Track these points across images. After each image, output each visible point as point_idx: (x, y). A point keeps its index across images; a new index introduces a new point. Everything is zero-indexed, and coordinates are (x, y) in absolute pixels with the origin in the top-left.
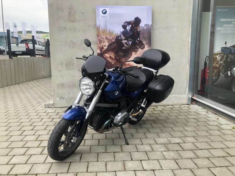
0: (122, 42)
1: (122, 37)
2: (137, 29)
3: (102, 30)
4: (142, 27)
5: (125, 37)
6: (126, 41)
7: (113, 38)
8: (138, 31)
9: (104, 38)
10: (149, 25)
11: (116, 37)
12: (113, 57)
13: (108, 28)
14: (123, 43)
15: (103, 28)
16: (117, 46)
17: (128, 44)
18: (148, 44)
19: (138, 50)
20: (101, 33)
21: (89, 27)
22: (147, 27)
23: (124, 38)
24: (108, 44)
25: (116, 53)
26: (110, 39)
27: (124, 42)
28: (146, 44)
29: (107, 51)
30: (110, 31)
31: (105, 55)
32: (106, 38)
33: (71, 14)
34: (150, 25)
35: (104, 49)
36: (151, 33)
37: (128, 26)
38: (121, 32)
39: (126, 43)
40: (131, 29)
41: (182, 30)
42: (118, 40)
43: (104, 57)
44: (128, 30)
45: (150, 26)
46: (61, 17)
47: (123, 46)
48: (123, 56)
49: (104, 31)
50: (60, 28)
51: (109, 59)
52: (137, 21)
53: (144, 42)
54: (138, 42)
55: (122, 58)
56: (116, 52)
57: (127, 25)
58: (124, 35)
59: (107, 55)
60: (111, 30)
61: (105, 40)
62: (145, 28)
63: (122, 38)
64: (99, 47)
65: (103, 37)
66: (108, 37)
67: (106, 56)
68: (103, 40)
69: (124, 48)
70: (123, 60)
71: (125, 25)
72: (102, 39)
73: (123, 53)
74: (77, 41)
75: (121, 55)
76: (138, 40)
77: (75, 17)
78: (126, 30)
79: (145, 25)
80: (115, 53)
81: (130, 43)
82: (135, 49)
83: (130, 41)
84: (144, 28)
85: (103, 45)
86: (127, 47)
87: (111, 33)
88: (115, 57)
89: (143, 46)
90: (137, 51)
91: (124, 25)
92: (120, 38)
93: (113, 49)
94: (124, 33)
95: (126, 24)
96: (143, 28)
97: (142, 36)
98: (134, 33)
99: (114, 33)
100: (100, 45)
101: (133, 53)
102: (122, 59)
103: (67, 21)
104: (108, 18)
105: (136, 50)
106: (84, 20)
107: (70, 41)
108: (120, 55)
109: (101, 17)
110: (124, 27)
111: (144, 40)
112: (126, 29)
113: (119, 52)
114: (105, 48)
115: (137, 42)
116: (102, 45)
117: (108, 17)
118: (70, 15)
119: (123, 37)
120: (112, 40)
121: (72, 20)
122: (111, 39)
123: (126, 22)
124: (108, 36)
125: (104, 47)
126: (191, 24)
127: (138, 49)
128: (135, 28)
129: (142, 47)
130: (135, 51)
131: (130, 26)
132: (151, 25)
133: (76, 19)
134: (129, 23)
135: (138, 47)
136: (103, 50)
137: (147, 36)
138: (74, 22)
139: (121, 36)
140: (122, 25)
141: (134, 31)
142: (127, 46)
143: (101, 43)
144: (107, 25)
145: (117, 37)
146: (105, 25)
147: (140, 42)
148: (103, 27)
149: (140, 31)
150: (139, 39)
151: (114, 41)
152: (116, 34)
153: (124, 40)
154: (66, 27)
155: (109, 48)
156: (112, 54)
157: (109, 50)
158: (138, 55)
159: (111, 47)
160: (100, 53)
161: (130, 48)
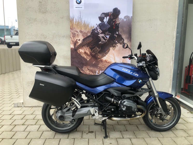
0: (99, 35)
1: (99, 30)
2: (115, 22)
3: (76, 22)
4: (121, 19)
5: (102, 30)
6: (103, 35)
7: (88, 31)
8: (116, 23)
9: (78, 31)
10: (129, 17)
11: (91, 30)
12: (89, 53)
13: (83, 20)
14: (100, 37)
15: (77, 20)
16: (92, 41)
17: (106, 38)
18: (128, 39)
19: (116, 45)
20: (74, 26)
21: (62, 18)
22: (127, 19)
23: (101, 31)
24: (83, 39)
25: (91, 49)
26: (85, 33)
27: (101, 35)
28: (126, 38)
29: (81, 46)
30: (85, 23)
31: (79, 51)
32: (81, 32)
33: (42, 4)
34: (130, 17)
35: (79, 44)
36: (131, 26)
37: (105, 18)
38: (98, 25)
39: (103, 37)
41: (167, 23)
42: (94, 34)
43: (79, 53)
44: (106, 23)
45: (130, 18)
46: (30, 8)
47: (100, 40)
48: (100, 52)
49: (78, 24)
50: (30, 20)
51: (84, 55)
52: (116, 12)
53: (124, 37)
54: (116, 36)
55: (99, 54)
56: (92, 47)
57: (104, 17)
58: (100, 28)
59: (81, 51)
60: (86, 22)
61: (80, 33)
62: (125, 20)
63: (98, 31)
64: (73, 41)
65: (77, 30)
66: (83, 30)
68: (77, 33)
69: (101, 42)
70: (99, 56)
71: (102, 17)
72: (76, 33)
73: (99, 48)
74: (48, 35)
75: (98, 50)
76: (116, 34)
77: (46, 8)
78: (103, 23)
79: (125, 17)
80: (90, 48)
81: (108, 37)
82: (113, 45)
83: (108, 35)
84: (124, 20)
85: (77, 40)
86: (104, 42)
87: (86, 26)
88: (90, 53)
89: (123, 40)
90: (115, 47)
91: (101, 17)
92: (96, 32)
93: (89, 43)
94: (101, 26)
95: (103, 16)
96: (123, 20)
97: (122, 30)
98: (112, 26)
99: (90, 26)
100: (74, 39)
101: (111, 48)
102: (98, 55)
103: (37, 12)
104: (83, 8)
105: (114, 45)
106: (57, 11)
107: (41, 35)
108: (96, 50)
110: (101, 19)
111: (124, 34)
112: (104, 21)
113: (95, 47)
114: (80, 42)
115: (115, 36)
116: (75, 40)
117: (83, 7)
118: (41, 5)
119: (100, 31)
120: (87, 34)
121: (43, 11)
122: (86, 32)
123: (103, 13)
124: (82, 29)
125: (78, 41)
126: (177, 16)
127: (116, 43)
128: (113, 20)
129: (121, 42)
130: (113, 47)
131: (108, 17)
132: (131, 17)
133: (47, 10)
134: (106, 15)
135: (116, 42)
136: (77, 44)
137: (127, 30)
138: (45, 13)
139: (97, 29)
140: (99, 17)
141: (113, 23)
142: (104, 41)
143: (75, 36)
144: (81, 17)
145: (93, 31)
146: (79, 17)
147: (119, 36)
148: (77, 19)
149: (119, 24)
150: (117, 33)
151: (89, 34)
152: (91, 27)
153: (101, 33)
154: (36, 19)
155: (83, 42)
156: (87, 49)
157: (83, 44)
158: (117, 51)
159: (86, 42)
160: (74, 48)
161: (107, 43)
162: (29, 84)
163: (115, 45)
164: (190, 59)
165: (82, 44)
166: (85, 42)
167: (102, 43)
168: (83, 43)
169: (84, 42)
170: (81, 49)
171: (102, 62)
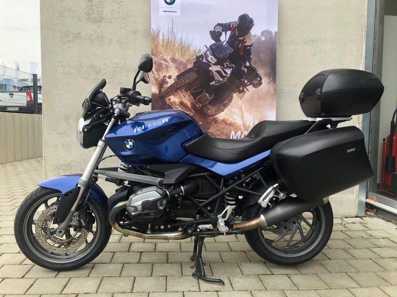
0: (210, 68)
1: (210, 57)
2: (243, 41)
3: (163, 41)
4: (255, 36)
5: (216, 57)
6: (218, 68)
7: (189, 60)
8: (246, 44)
9: (168, 58)
10: (271, 32)
11: (195, 57)
12: (189, 104)
13: (178, 36)
14: (212, 73)
15: (166, 38)
16: (197, 79)
17: (224, 75)
18: (270, 76)
19: (245, 89)
20: (160, 49)
21: (134, 34)
22: (267, 37)
23: (214, 61)
24: (177, 74)
25: (195, 95)
26: (181, 63)
27: (214, 69)
28: (266, 75)
29: (174, 89)
30: (181, 43)
31: (169, 99)
32: (174, 60)
33: (93, 4)
34: (274, 32)
35: (168, 85)
36: (276, 51)
37: (224, 33)
38: (208, 47)
39: (218, 72)
40: (231, 42)
41: (345, 47)
42: (200, 65)
43: (168, 103)
44: (224, 44)
45: (274, 35)
46: (69, 11)
47: (213, 79)
48: (212, 103)
49: (168, 44)
50: (67, 36)
52: (245, 24)
53: (261, 72)
54: (246, 70)
55: (210, 107)
56: (195, 91)
57: (221, 31)
58: (213, 54)
59: (174, 99)
60: (184, 40)
61: (171, 63)
62: (263, 39)
63: (209, 59)
64: (156, 79)
65: (165, 57)
66: (178, 56)
67: (172, 100)
68: (166, 63)
69: (214, 82)
70: (211, 110)
71: (216, 31)
72: (162, 62)
73: (210, 94)
74: (105, 66)
75: (208, 98)
76: (246, 67)
77: (102, 12)
78: (219, 43)
79: (263, 33)
80: (192, 94)
81: (229, 71)
82: (239, 87)
83: (228, 67)
84: (261, 39)
85: (165, 76)
86: (220, 81)
87: (183, 49)
88: (192, 104)
89: (259, 79)
90: (243, 91)
91: (214, 31)
92: (204, 61)
93: (189, 84)
94: (214, 50)
95: (219, 29)
96: (259, 38)
97: (256, 58)
98: (237, 50)
99: (191, 49)
100: (159, 75)
101: (235, 95)
102: (209, 109)
103: (83, 19)
104: (178, 14)
105: (241, 89)
106: (124, 19)
107: (90, 66)
108: (204, 98)
109: (161, 10)
110: (215, 35)
111: (261, 66)
112: (220, 41)
113: (202, 92)
114: (170, 82)
115: (244, 71)
116: (162, 76)
117: (179, 11)
118: (92, 6)
119: (212, 59)
120: (185, 65)
121: (94, 17)
122: (184, 61)
123: (219, 25)
124: (177, 54)
125: (167, 80)
126: (364, 34)
127: (246, 85)
128: (240, 39)
129: (255, 82)
130: (240, 92)
131: (229, 33)
132: (276, 33)
133: (104, 16)
134: (226, 27)
135: (246, 82)
136: (165, 86)
137: (268, 57)
138: (100, 22)
139: (206, 57)
140: (211, 32)
141: (238, 44)
142: (221, 79)
143: (160, 70)
144: (175, 30)
145: (199, 58)
146: (170, 31)
147: (252, 70)
148: (165, 34)
149: (251, 46)
150: (248, 64)
151: (190, 66)
152: (195, 52)
153: (214, 64)
154: (80, 33)
155: (178, 82)
156: (185, 96)
157: (178, 86)
158: (246, 100)
159: (183, 81)
160: (158, 93)
161: (228, 83)
162: (59, 170)
163: (243, 89)
164: (392, 122)
165: (175, 85)
166: (182, 83)
167: (217, 84)
168: (177, 84)
169: (180, 81)
170: (172, 96)
171: (215, 123)
